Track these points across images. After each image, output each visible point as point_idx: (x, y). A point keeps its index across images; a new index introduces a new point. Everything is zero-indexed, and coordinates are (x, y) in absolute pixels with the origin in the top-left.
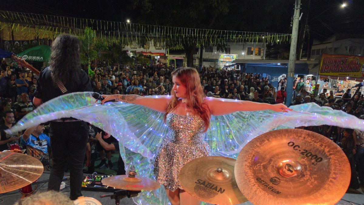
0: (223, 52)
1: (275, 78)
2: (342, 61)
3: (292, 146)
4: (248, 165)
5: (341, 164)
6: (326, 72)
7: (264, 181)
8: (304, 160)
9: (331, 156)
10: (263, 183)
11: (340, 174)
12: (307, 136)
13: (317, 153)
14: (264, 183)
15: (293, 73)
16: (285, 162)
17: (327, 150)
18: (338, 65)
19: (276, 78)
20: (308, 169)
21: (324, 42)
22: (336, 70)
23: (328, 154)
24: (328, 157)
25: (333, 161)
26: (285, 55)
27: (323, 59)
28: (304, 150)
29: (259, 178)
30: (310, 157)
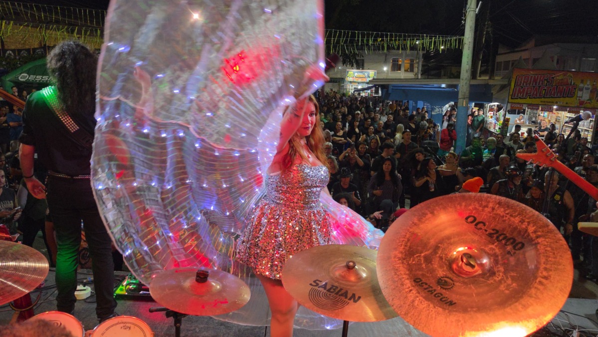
0: (352, 66)
1: (438, 108)
2: (545, 80)
3: (472, 222)
4: (400, 255)
5: (556, 252)
6: (520, 98)
7: (426, 284)
8: (493, 246)
9: (540, 240)
10: (425, 286)
11: (554, 271)
12: (498, 205)
13: (515, 234)
14: (427, 286)
15: (467, 100)
16: (462, 251)
17: (531, 229)
18: (539, 87)
19: (440, 109)
20: (500, 262)
21: (516, 49)
22: (536, 95)
23: (533, 236)
24: (533, 241)
25: (542, 247)
26: (454, 70)
27: (514, 77)
28: (493, 230)
29: (419, 279)
30: (503, 242)
